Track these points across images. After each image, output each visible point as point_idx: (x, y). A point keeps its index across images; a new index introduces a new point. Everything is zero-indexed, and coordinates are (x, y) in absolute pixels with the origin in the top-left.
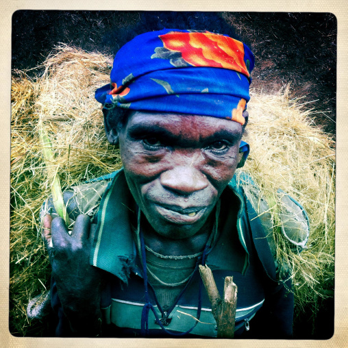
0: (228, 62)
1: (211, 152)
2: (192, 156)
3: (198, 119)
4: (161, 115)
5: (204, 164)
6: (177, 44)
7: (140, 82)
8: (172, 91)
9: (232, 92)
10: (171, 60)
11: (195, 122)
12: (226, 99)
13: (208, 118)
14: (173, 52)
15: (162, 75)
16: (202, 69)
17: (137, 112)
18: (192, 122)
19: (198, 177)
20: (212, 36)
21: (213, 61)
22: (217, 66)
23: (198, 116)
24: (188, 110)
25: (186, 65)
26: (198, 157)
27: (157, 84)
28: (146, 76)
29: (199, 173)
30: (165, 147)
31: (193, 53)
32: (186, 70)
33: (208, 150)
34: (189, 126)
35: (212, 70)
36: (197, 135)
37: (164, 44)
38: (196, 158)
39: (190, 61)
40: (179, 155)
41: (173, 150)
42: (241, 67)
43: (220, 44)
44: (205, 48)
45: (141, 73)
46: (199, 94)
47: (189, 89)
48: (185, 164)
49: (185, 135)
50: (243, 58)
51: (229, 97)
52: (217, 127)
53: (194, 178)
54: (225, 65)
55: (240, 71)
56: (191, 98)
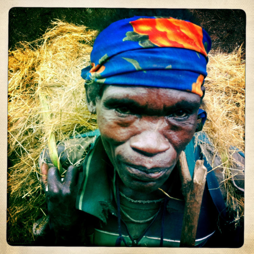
0: (189, 43)
1: (173, 119)
2: (157, 122)
3: (162, 91)
4: (130, 88)
5: (167, 129)
6: (145, 28)
7: (113, 61)
8: (140, 68)
9: (192, 69)
10: (140, 42)
11: (160, 94)
12: (187, 74)
13: (171, 91)
14: (141, 35)
15: (132, 55)
16: (166, 49)
17: (111, 86)
18: (157, 94)
19: (161, 140)
20: (176, 22)
21: (176, 42)
22: (180, 46)
23: (162, 89)
24: (154, 84)
25: (152, 46)
26: (162, 123)
27: (127, 62)
28: (118, 55)
29: (162, 137)
30: (134, 115)
31: (159, 36)
32: (153, 49)
33: (171, 118)
34: (155, 97)
35: (175, 50)
36: (161, 105)
37: (134, 29)
38: (160, 124)
39: (156, 42)
40: (145, 121)
41: (141, 118)
42: (200, 48)
43: (182, 28)
44: (169, 31)
45: (114, 53)
46: (163, 70)
47: (155, 66)
48: (150, 129)
49: (151, 104)
50: (201, 40)
51: (189, 73)
52: (179, 98)
53: (158, 141)
54: (186, 45)
55: (199, 51)
56: (156, 73)
